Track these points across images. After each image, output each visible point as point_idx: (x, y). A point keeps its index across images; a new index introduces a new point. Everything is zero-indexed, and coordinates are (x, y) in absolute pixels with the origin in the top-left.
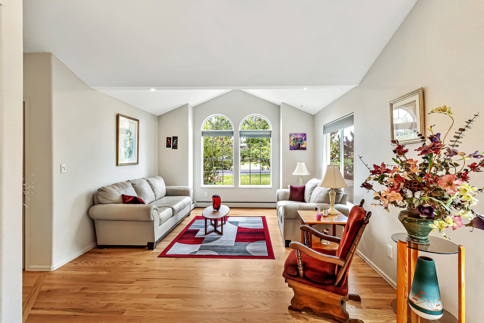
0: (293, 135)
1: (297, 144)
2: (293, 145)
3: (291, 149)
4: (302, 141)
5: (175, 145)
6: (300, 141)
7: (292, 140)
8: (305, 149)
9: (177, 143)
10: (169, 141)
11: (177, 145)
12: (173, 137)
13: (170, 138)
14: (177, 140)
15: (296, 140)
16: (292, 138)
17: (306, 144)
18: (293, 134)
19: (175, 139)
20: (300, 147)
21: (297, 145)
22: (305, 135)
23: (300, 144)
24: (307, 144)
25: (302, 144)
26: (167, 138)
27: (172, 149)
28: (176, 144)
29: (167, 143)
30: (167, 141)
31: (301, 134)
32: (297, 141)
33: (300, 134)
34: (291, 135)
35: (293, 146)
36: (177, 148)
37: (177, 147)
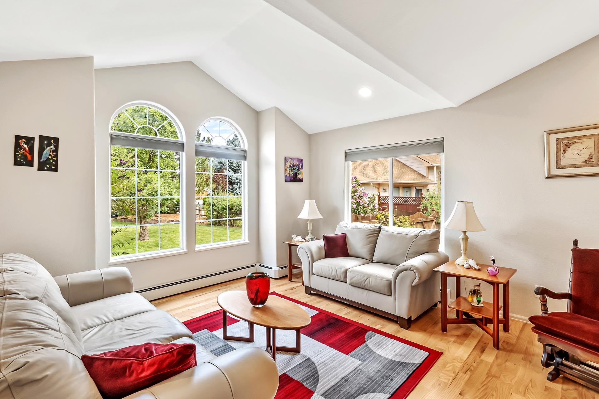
0: (290, 160)
1: (294, 173)
2: (290, 174)
3: (286, 181)
4: (299, 169)
5: (48, 159)
6: (296, 169)
7: (289, 167)
8: (301, 180)
9: (57, 156)
10: (25, 146)
11: (56, 162)
12: (42, 138)
13: (29, 140)
14: (57, 147)
15: (292, 167)
16: (288, 164)
17: (302, 174)
18: (290, 158)
19: (50, 144)
20: (297, 177)
21: (293, 175)
22: (302, 160)
23: (296, 173)
24: (304, 174)
25: (298, 174)
26: (18, 138)
27: (39, 170)
28: (52, 159)
29: (16, 151)
30: (17, 146)
31: (298, 159)
32: (294, 169)
33: (296, 159)
34: (286, 160)
35: (290, 176)
36: (56, 170)
37: (56, 165)
